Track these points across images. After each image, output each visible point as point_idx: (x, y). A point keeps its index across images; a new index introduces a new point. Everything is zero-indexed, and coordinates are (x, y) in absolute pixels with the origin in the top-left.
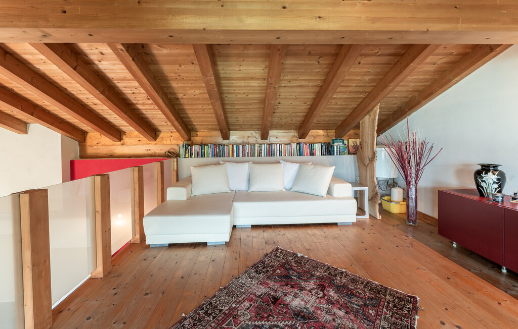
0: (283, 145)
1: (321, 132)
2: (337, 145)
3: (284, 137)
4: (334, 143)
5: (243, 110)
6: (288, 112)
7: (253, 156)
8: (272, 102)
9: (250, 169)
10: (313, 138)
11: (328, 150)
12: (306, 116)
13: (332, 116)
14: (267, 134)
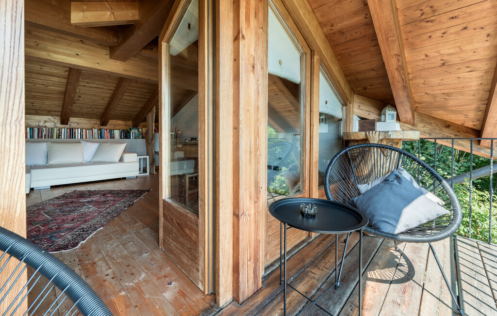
0: (84, 130)
1: (120, 122)
2: (134, 132)
3: (86, 123)
4: (131, 130)
5: (39, 97)
6: (89, 104)
7: (52, 137)
8: (72, 95)
9: (48, 147)
10: (113, 126)
11: (126, 135)
12: (106, 109)
13: (126, 111)
14: (68, 120)
